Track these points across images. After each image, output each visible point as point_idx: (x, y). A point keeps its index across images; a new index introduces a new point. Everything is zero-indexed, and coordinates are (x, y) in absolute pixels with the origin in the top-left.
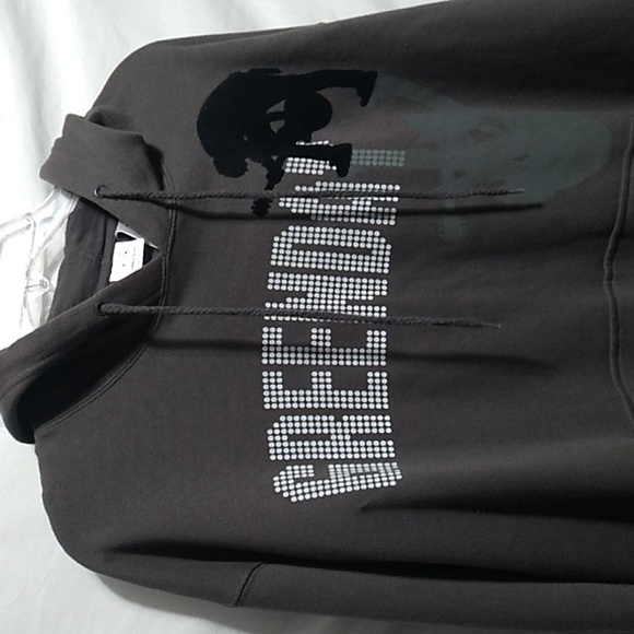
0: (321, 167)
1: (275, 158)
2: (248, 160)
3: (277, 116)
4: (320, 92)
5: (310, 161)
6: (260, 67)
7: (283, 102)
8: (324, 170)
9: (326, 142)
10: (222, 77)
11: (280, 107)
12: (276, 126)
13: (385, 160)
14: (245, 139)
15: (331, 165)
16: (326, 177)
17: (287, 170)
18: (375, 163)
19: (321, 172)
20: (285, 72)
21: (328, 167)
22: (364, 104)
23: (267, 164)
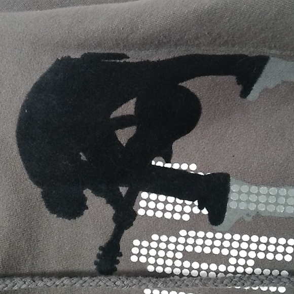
0: (187, 209)
1: (123, 190)
2: (88, 193)
3: (124, 122)
4: (183, 84)
5: (171, 199)
6: (98, 51)
7: (133, 102)
8: (191, 214)
9: (193, 167)
10: (46, 63)
11: (128, 108)
12: (124, 135)
13: (276, 204)
14: (83, 158)
15: (201, 207)
16: (194, 224)
17: (141, 212)
18: (262, 208)
19: (186, 218)
20: (134, 57)
21: (196, 210)
22: (245, 93)
23: (114, 200)
